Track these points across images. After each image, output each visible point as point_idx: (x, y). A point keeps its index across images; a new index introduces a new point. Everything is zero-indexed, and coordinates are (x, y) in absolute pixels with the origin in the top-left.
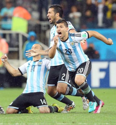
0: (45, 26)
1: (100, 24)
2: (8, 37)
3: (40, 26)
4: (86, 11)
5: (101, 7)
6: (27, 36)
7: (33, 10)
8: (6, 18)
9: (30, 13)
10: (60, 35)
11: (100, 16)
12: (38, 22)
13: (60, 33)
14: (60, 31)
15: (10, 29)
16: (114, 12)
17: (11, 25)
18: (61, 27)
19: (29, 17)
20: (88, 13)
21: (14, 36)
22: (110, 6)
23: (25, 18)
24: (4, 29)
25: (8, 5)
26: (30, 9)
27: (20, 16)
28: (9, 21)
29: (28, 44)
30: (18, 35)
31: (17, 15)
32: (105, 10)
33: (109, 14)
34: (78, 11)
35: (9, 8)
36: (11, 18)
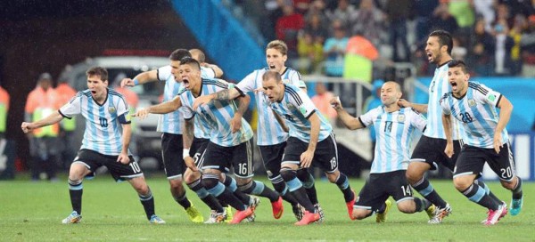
0: (402, 71)
1: (500, 68)
2: (337, 89)
3: (393, 70)
4: (475, 44)
5: (501, 39)
6: (370, 87)
7: (382, 42)
8: (333, 55)
9: (377, 48)
10: (455, 88)
11: (500, 55)
12: (390, 64)
13: (454, 84)
14: (456, 81)
15: (340, 76)
16: (523, 48)
17: (342, 68)
18: (456, 73)
19: (375, 55)
20: (479, 49)
21: (348, 87)
22: (518, 38)
23: (367, 56)
24: (330, 75)
25: (339, 33)
26: (376, 41)
27: (359, 52)
28: (339, 62)
29: (372, 103)
30: (354, 85)
31: (353, 50)
32: (509, 44)
33: (515, 52)
34: (461, 45)
35: (340, 38)
36: (342, 54)
